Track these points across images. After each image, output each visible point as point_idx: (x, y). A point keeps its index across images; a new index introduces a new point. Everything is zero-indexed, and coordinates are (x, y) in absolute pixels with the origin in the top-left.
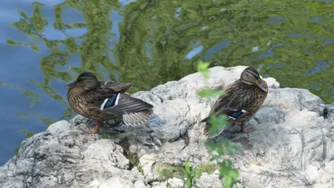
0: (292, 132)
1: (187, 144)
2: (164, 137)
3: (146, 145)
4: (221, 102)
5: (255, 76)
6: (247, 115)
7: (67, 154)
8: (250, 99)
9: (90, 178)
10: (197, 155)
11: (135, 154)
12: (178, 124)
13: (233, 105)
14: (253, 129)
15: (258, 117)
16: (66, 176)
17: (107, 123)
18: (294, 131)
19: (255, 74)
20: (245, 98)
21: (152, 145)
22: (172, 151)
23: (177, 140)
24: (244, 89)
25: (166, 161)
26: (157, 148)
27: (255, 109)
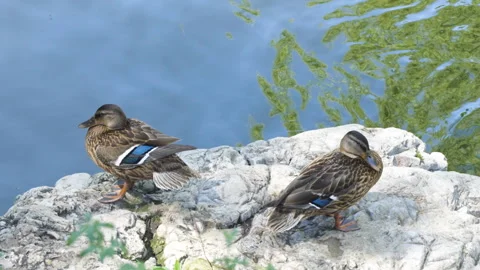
0: (414, 241)
1: (245, 234)
2: (210, 220)
3: (181, 227)
4: (302, 178)
5: (361, 146)
6: (339, 205)
7: (49, 224)
8: (347, 181)
9: (65, 265)
10: (252, 254)
11: (163, 238)
12: (241, 202)
13: (318, 186)
14: (356, 227)
15: (371, 211)
16: (30, 256)
17: (141, 187)
18: (419, 239)
19: (361, 142)
20: (339, 179)
21: (189, 229)
22: (216, 243)
23: (231, 227)
24: (340, 164)
25: (203, 257)
26: (194, 234)
27: (352, 196)
